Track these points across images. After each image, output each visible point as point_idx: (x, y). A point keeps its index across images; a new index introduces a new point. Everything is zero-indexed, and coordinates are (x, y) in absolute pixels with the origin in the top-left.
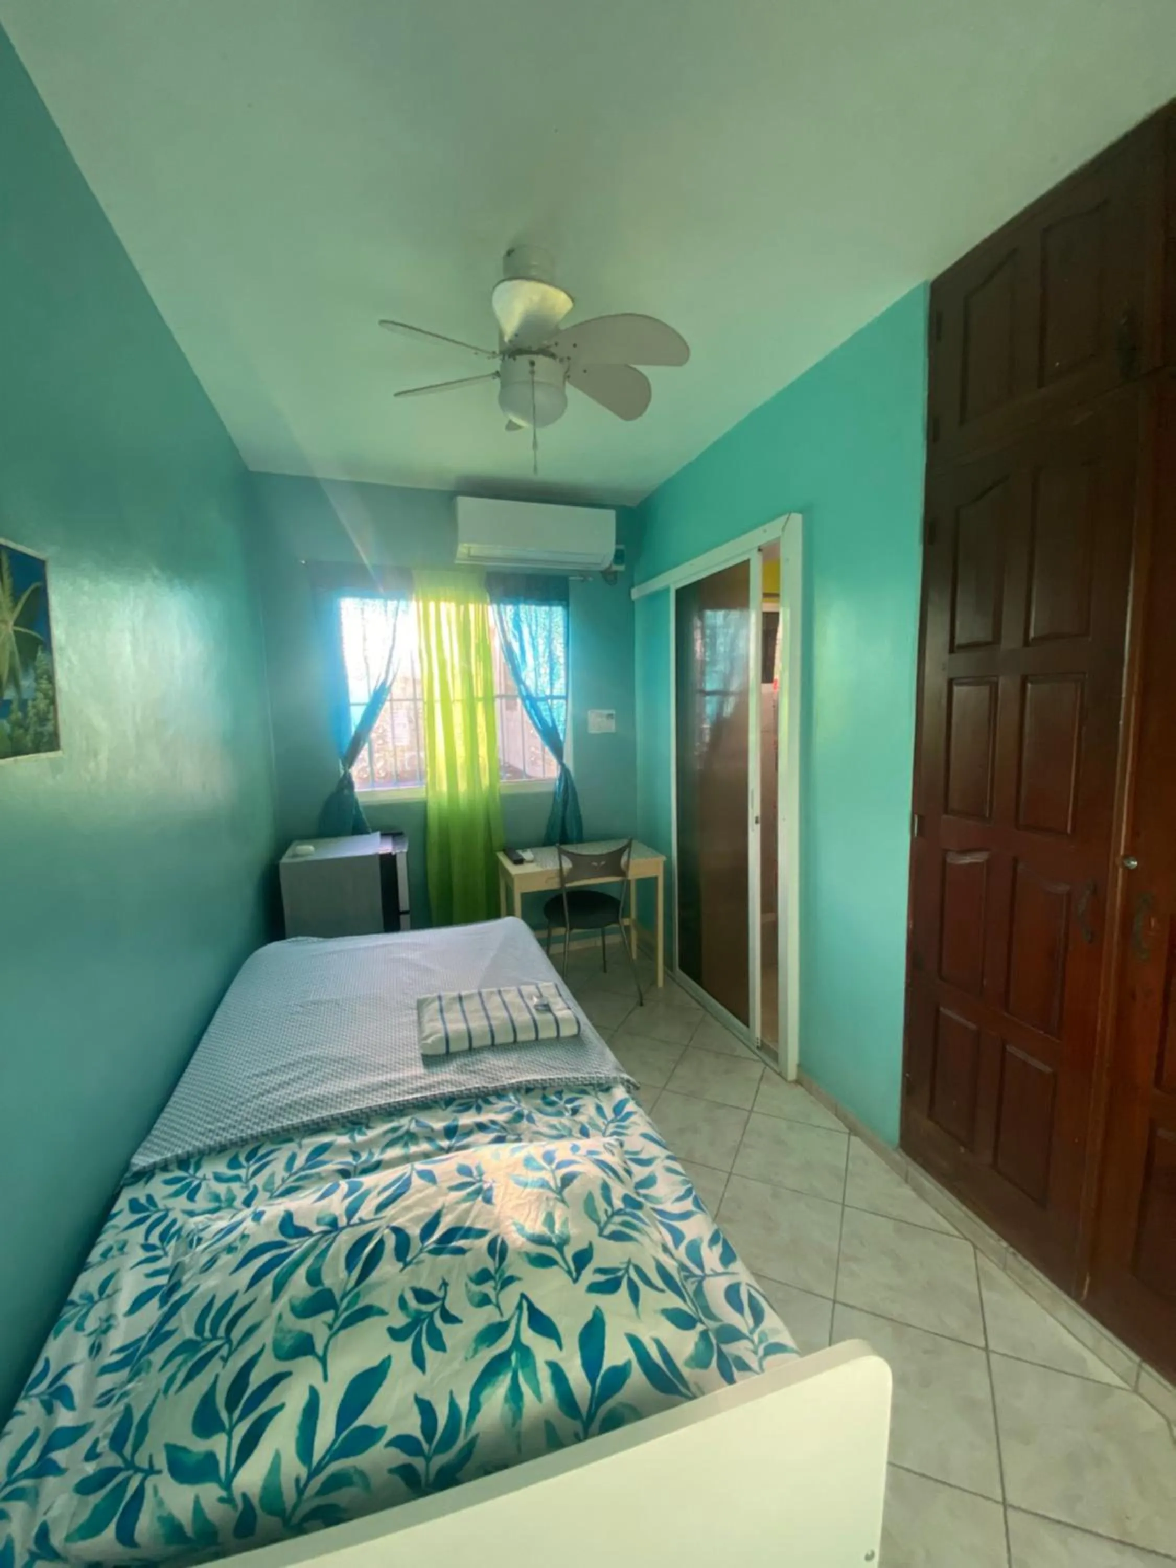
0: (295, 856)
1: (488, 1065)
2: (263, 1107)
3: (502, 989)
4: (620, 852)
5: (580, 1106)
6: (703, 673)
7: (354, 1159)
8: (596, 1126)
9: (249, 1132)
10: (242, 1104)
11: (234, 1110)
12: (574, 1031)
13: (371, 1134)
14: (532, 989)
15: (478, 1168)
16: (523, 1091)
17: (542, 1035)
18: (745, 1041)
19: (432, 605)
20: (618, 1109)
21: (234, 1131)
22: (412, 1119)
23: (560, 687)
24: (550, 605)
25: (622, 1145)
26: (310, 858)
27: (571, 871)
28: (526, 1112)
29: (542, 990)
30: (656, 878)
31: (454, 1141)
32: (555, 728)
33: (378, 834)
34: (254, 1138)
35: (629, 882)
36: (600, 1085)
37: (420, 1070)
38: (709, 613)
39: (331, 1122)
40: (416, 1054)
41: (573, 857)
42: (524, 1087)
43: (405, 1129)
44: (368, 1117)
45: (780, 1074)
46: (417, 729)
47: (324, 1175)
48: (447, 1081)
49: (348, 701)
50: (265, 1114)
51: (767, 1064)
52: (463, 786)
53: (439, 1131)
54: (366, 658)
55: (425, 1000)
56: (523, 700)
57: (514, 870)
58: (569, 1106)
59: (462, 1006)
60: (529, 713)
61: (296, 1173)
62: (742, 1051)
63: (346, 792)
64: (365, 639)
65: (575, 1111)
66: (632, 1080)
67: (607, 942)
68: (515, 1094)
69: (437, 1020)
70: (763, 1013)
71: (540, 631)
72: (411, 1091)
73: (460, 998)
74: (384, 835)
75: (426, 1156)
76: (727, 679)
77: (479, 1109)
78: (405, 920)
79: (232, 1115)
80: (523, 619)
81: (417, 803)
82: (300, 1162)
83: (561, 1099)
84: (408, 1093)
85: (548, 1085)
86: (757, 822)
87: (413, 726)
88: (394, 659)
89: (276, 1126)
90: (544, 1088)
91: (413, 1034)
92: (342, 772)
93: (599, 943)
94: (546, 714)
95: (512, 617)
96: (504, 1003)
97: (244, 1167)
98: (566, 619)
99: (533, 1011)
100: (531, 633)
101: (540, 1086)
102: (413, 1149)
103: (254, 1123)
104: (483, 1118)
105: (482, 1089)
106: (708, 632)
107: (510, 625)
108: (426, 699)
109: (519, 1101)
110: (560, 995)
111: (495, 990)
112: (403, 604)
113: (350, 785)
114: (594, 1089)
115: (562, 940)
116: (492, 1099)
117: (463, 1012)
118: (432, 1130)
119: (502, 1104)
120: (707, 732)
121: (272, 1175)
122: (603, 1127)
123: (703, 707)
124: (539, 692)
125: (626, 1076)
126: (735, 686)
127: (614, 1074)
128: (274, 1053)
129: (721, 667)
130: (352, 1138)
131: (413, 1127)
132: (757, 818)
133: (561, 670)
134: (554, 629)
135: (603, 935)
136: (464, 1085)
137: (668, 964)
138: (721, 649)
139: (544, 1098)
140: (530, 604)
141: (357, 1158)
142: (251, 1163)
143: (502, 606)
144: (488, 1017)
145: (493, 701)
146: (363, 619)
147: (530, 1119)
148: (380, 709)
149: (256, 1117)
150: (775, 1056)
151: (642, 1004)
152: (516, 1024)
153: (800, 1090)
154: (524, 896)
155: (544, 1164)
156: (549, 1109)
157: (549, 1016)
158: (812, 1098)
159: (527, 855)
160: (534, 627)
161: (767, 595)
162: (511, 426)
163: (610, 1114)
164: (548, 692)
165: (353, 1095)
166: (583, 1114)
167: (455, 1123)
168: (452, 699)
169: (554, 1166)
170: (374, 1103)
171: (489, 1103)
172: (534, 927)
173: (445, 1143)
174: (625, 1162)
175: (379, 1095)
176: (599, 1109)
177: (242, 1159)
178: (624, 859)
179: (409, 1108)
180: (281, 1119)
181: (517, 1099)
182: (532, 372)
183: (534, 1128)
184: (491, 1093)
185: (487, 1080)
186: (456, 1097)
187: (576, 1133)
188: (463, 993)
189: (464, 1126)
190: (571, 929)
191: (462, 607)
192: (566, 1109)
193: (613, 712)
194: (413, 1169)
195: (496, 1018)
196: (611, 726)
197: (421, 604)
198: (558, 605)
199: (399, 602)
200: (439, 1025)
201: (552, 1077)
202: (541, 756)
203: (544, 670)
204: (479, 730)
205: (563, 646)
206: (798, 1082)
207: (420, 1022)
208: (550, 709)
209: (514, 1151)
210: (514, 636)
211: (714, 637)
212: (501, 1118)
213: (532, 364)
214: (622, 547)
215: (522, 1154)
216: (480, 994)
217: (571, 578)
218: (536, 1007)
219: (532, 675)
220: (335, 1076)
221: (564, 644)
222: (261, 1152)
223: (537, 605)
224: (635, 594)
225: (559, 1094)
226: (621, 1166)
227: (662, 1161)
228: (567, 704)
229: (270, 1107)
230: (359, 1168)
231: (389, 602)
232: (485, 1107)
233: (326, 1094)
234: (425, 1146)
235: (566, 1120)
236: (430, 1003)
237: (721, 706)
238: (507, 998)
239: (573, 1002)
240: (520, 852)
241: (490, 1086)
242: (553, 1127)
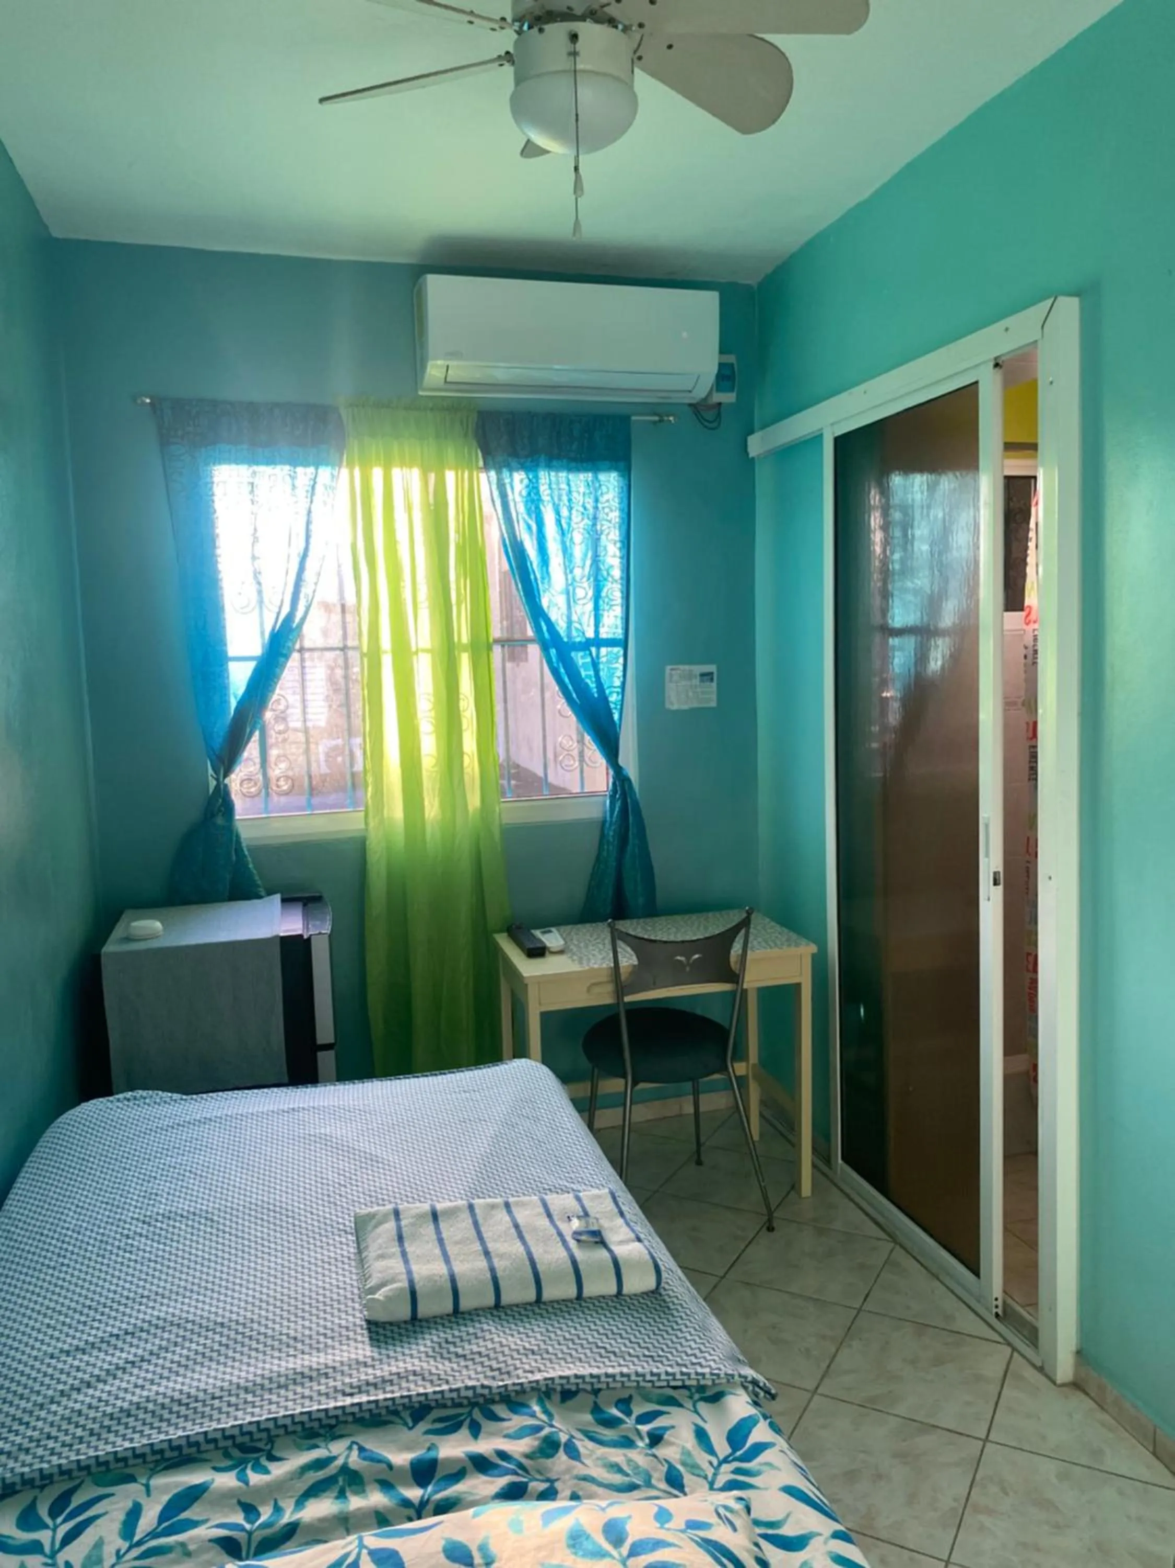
0: (128, 939)
1: (490, 1345)
2: (80, 1413)
3: (511, 1200)
4: (727, 938)
5: (666, 1429)
6: (886, 595)
7: (247, 1519)
8: (694, 1468)
9: (55, 1460)
10: (42, 1406)
11: (26, 1418)
12: (650, 1283)
13: (278, 1470)
14: (568, 1201)
15: (483, 1548)
16: (557, 1397)
17: (590, 1290)
18: (973, 1303)
19: (377, 473)
20: (737, 1436)
21: (28, 1459)
22: (353, 1443)
23: (612, 624)
24: (596, 470)
25: (748, 1510)
26: (155, 944)
27: (636, 971)
28: (563, 1438)
29: (586, 1203)
30: (798, 986)
31: (430, 1489)
32: (604, 699)
33: (277, 898)
34: (64, 1472)
35: (744, 992)
36: (701, 1388)
37: (364, 1350)
38: (897, 480)
39: (204, 1447)
40: (357, 1318)
41: (639, 945)
42: (559, 1388)
43: (340, 1462)
44: (271, 1440)
45: (1041, 1369)
46: (347, 703)
47: (192, 1547)
48: (415, 1373)
49: (226, 652)
50: (84, 1427)
51: (1014, 1349)
52: (432, 809)
53: (401, 1469)
54: (256, 574)
55: (371, 1216)
56: (545, 648)
57: (528, 968)
58: (644, 1428)
59: (438, 1232)
60: (555, 673)
61: (140, 1543)
62: (967, 1323)
63: (220, 821)
64: (256, 540)
65: (656, 1439)
66: (761, 1379)
67: (702, 1109)
68: (541, 1402)
69: (391, 1256)
70: (1006, 1247)
71: (576, 517)
72: (348, 1390)
73: (435, 1216)
74: (287, 901)
75: (381, 1519)
76: (934, 603)
77: (475, 1431)
78: (326, 1060)
79: (22, 1428)
80: (546, 498)
81: (351, 839)
82: (148, 1519)
83: (629, 1413)
84: (344, 1394)
85: (604, 1386)
86: (996, 883)
87: (342, 697)
88: (309, 575)
89: (104, 1450)
90: (596, 1392)
91: (349, 1278)
92: (213, 783)
93: (689, 1109)
94: (586, 674)
95: (524, 493)
96: (517, 1226)
97: (46, 1527)
98: (625, 494)
99: (572, 1244)
100: (559, 522)
101: (589, 1388)
102: (355, 1503)
103: (64, 1445)
104: (485, 1446)
105: (479, 1391)
106: (897, 516)
107: (521, 508)
108: (365, 649)
109: (550, 1415)
110: (622, 1214)
111: (499, 1200)
112: (325, 473)
113: (228, 808)
114: (691, 1397)
115: (619, 1101)
116: (500, 1410)
117: (441, 1241)
118: (390, 1466)
119: (517, 1421)
120: (895, 706)
121: (99, 1544)
122: (710, 1472)
123: (886, 659)
124: (574, 633)
125: (749, 1372)
126: (948, 618)
127: (727, 1368)
128: (96, 1310)
129: (922, 581)
130: (243, 1479)
131: (354, 1459)
132: (996, 874)
133: (614, 591)
134: (601, 515)
135: (696, 1093)
136: (447, 1382)
137: (822, 1154)
138: (922, 548)
139: (596, 1410)
140: (558, 469)
141: (252, 1517)
142: (59, 1520)
143: (505, 473)
144: (487, 1253)
145: (489, 648)
146: (253, 502)
147: (573, 1453)
148: (283, 667)
149: (66, 1432)
150: (1032, 1335)
151: (771, 1229)
152: (540, 1268)
153: (1080, 1403)
154: (546, 1017)
155: (607, 1546)
156: (608, 1434)
157: (603, 1254)
158: (1106, 1417)
159: (552, 939)
160: (565, 512)
161: (1010, 447)
162: (530, 150)
163: (723, 1448)
164: (590, 634)
165: (242, 1395)
166: (671, 1444)
167: (432, 1454)
168: (414, 649)
169: (625, 1550)
170: (282, 1413)
171: (495, 1418)
172: (565, 1078)
173: (414, 1493)
174: (757, 1545)
175: (291, 1395)
176: (701, 1435)
177: (43, 1511)
178: (736, 949)
179: (346, 1422)
180: (112, 1437)
181: (546, 1411)
182: (574, 54)
183: (580, 1469)
184: (497, 1398)
185: (489, 1373)
186: (433, 1404)
187: (659, 1480)
188: (439, 1207)
189: (448, 1461)
190: (635, 1083)
191: (432, 476)
192: (638, 1432)
193: (712, 668)
194: (361, 1546)
195: (501, 1256)
196: (709, 696)
197: (357, 472)
198: (609, 469)
199: (317, 469)
200: (396, 1265)
201: (610, 1371)
202: (575, 753)
203: (584, 591)
204: (462, 704)
205: (618, 545)
206: (1076, 1385)
207: (361, 1261)
208: (595, 665)
209: (548, 1518)
210: (529, 527)
211: (907, 525)
212: (519, 1447)
213: (574, 37)
214: (731, 359)
215: (564, 1524)
216: (471, 1207)
217: (633, 418)
218: (577, 1234)
219: (561, 600)
220: (206, 1357)
221: (621, 541)
222: (76, 1501)
223: (570, 470)
224: (756, 445)
225: (625, 1404)
226: (748, 1551)
227: (825, 1543)
228: (625, 656)
229: (92, 1414)
230: (257, 1537)
231: (300, 470)
232: (487, 1426)
233: (193, 1392)
234: (376, 1499)
235: (638, 1456)
236: (380, 1223)
237: (922, 658)
238: (521, 1216)
239: (644, 1228)
240: (537, 933)
241: (494, 1384)
242: (616, 1468)
